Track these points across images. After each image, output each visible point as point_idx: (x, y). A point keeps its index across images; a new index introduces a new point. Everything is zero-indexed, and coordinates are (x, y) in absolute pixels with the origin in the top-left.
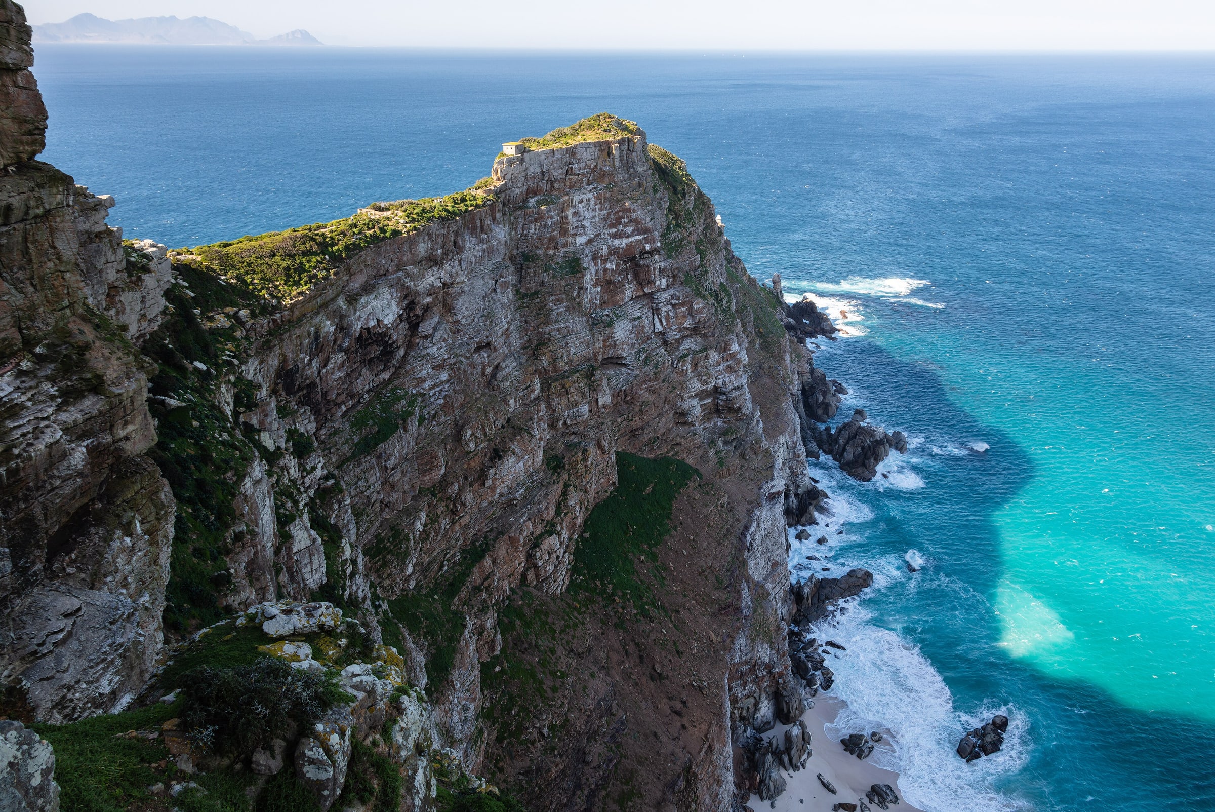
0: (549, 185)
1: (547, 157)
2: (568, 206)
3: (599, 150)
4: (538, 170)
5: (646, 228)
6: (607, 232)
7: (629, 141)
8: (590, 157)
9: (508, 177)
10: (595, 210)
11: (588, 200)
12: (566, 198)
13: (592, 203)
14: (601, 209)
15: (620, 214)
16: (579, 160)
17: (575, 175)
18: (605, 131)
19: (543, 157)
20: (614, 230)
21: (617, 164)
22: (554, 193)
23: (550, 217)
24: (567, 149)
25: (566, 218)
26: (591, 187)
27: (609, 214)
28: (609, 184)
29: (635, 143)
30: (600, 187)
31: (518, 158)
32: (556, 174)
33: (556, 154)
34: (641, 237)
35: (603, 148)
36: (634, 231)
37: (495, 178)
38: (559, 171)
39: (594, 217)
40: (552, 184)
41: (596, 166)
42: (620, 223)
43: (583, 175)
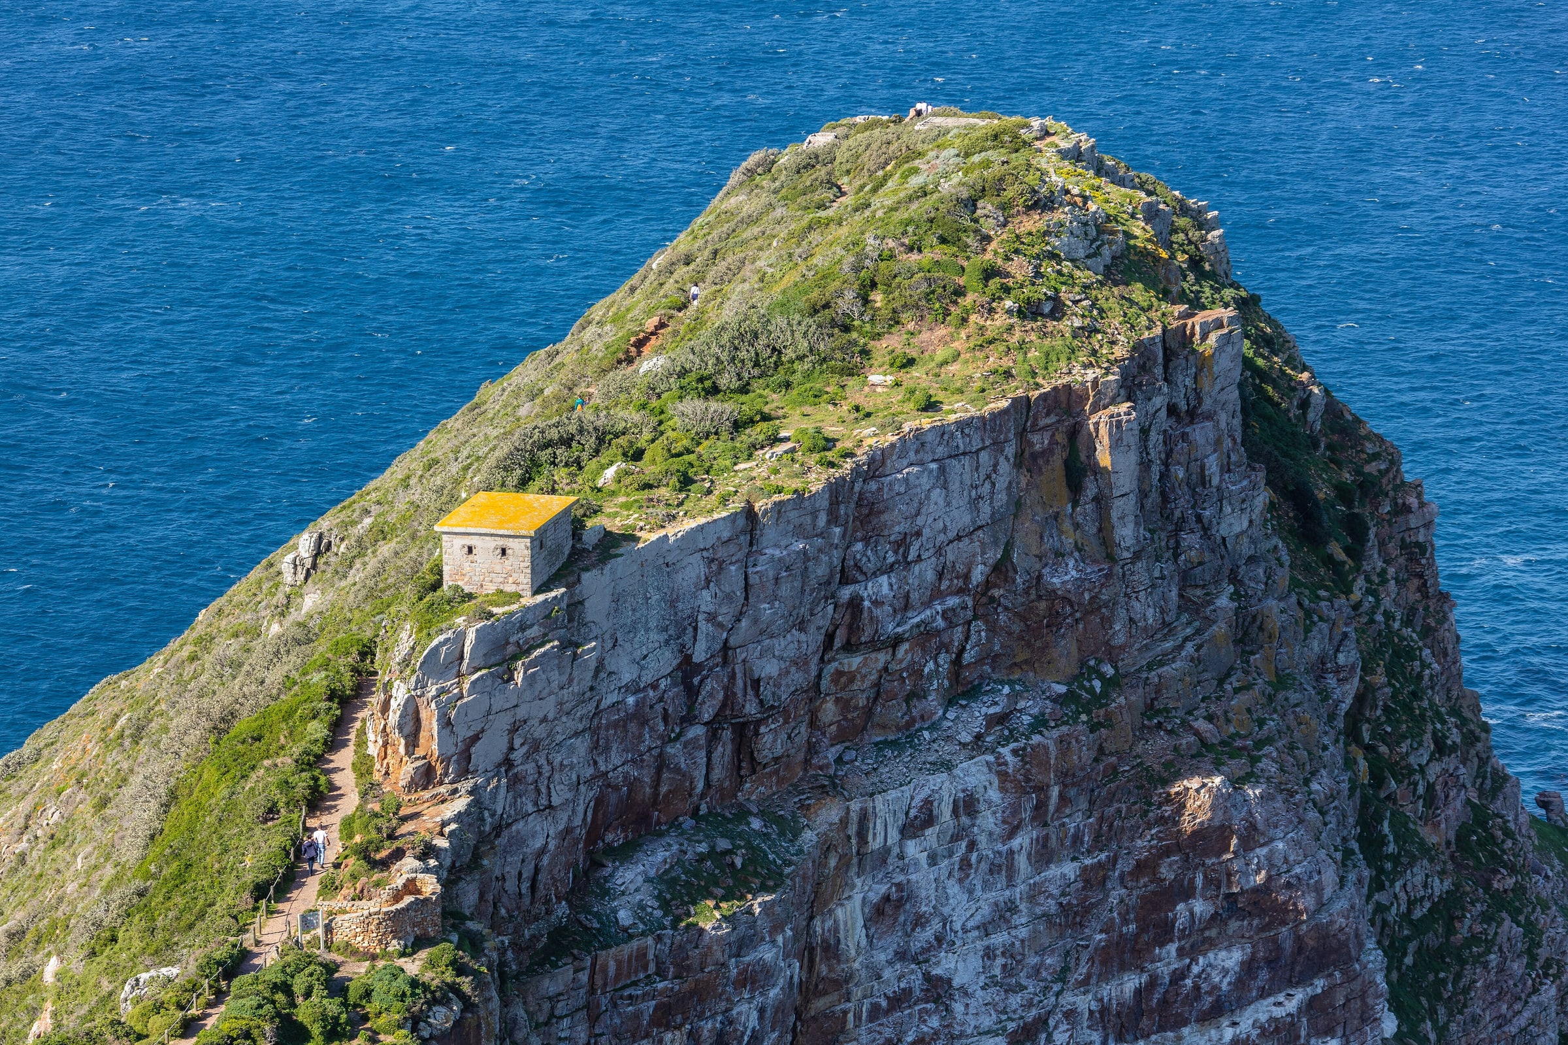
0: (724, 751)
1: (716, 567)
2: (844, 864)
3: (1019, 461)
4: (665, 662)
5: (1323, 933)
6: (1084, 1002)
7: (1169, 355)
8: (962, 519)
9: (488, 751)
10: (1004, 867)
11: (967, 805)
12: (829, 813)
13: (988, 821)
14: (1044, 855)
15: (1167, 871)
16: (902, 544)
17: (875, 645)
18: (1029, 311)
19: (695, 569)
20: (1131, 983)
21: (1126, 533)
22: (753, 792)
23: (754, 979)
24: (836, 490)
25: (832, 949)
26: (979, 712)
27: (1094, 879)
28: (1085, 671)
29: (1203, 364)
30: (1030, 707)
31: (545, 612)
32: (769, 668)
33: (770, 533)
34: (1291, 1003)
35: (1039, 441)
36: (1249, 968)
37: (406, 771)
38: (788, 644)
39: (1004, 914)
40: (745, 734)
41: (1001, 569)
42: (1165, 932)
43: (925, 636)
